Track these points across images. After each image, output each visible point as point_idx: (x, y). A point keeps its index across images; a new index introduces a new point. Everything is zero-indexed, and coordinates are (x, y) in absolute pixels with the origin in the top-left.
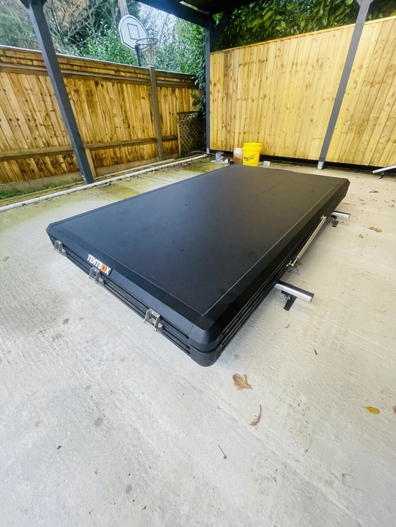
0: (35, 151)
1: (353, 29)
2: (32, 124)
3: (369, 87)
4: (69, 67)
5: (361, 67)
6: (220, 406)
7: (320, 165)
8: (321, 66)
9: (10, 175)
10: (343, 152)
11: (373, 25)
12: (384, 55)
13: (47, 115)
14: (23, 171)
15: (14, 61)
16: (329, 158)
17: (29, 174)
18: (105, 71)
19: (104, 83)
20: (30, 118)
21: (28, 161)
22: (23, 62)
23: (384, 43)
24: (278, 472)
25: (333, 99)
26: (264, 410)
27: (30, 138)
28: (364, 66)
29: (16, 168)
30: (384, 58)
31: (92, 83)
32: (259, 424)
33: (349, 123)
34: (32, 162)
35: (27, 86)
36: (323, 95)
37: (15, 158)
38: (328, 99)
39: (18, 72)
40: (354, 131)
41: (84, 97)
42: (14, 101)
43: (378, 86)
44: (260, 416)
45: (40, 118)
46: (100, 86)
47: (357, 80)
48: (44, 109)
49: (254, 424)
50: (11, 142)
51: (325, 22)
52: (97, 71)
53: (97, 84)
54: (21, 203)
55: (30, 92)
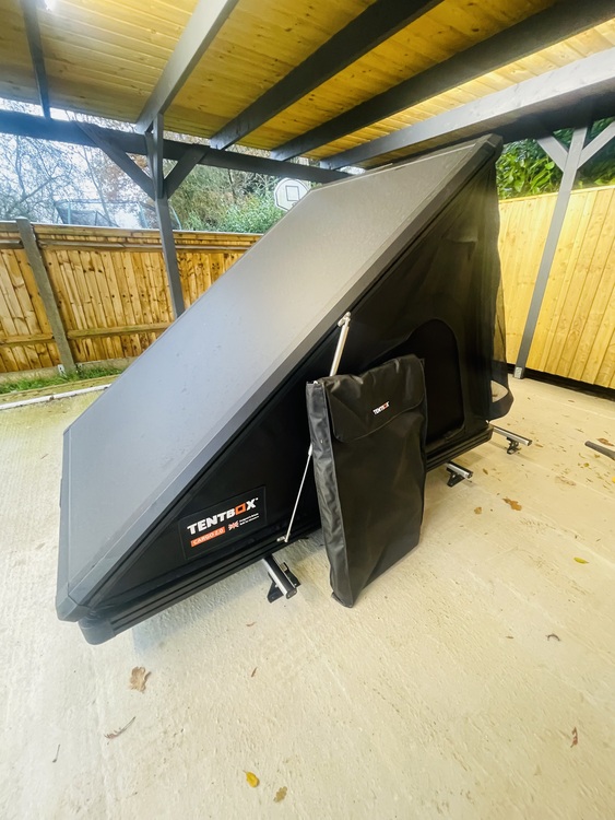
0: (142, 327)
1: (555, 199)
2: (145, 299)
3: (584, 272)
4: (197, 242)
5: (570, 246)
6: (97, 702)
7: (518, 371)
8: (514, 240)
9: (111, 351)
10: (551, 358)
11: (585, 195)
12: (604, 232)
13: (164, 290)
14: (124, 348)
15: (140, 241)
16: (531, 365)
17: (130, 350)
18: (239, 243)
19: (235, 255)
20: (145, 294)
21: (132, 337)
22: (149, 241)
23: (602, 217)
24: (88, 803)
25: (532, 283)
26: (135, 724)
27: (140, 314)
28: (575, 245)
29: (118, 344)
30: (604, 236)
31: (221, 256)
32: (115, 740)
33: (557, 318)
34: (136, 338)
35: (148, 263)
36: (517, 277)
37: (119, 334)
38: (525, 283)
39: (141, 251)
40: (567, 330)
41: (208, 270)
42: (131, 279)
43: (598, 273)
44: (124, 730)
45: (154, 294)
46: (229, 258)
47: (566, 262)
48: (161, 284)
49: (110, 736)
50: (119, 318)
51: (519, 189)
52: (228, 243)
53: (226, 256)
54: (102, 387)
55: (150, 268)
